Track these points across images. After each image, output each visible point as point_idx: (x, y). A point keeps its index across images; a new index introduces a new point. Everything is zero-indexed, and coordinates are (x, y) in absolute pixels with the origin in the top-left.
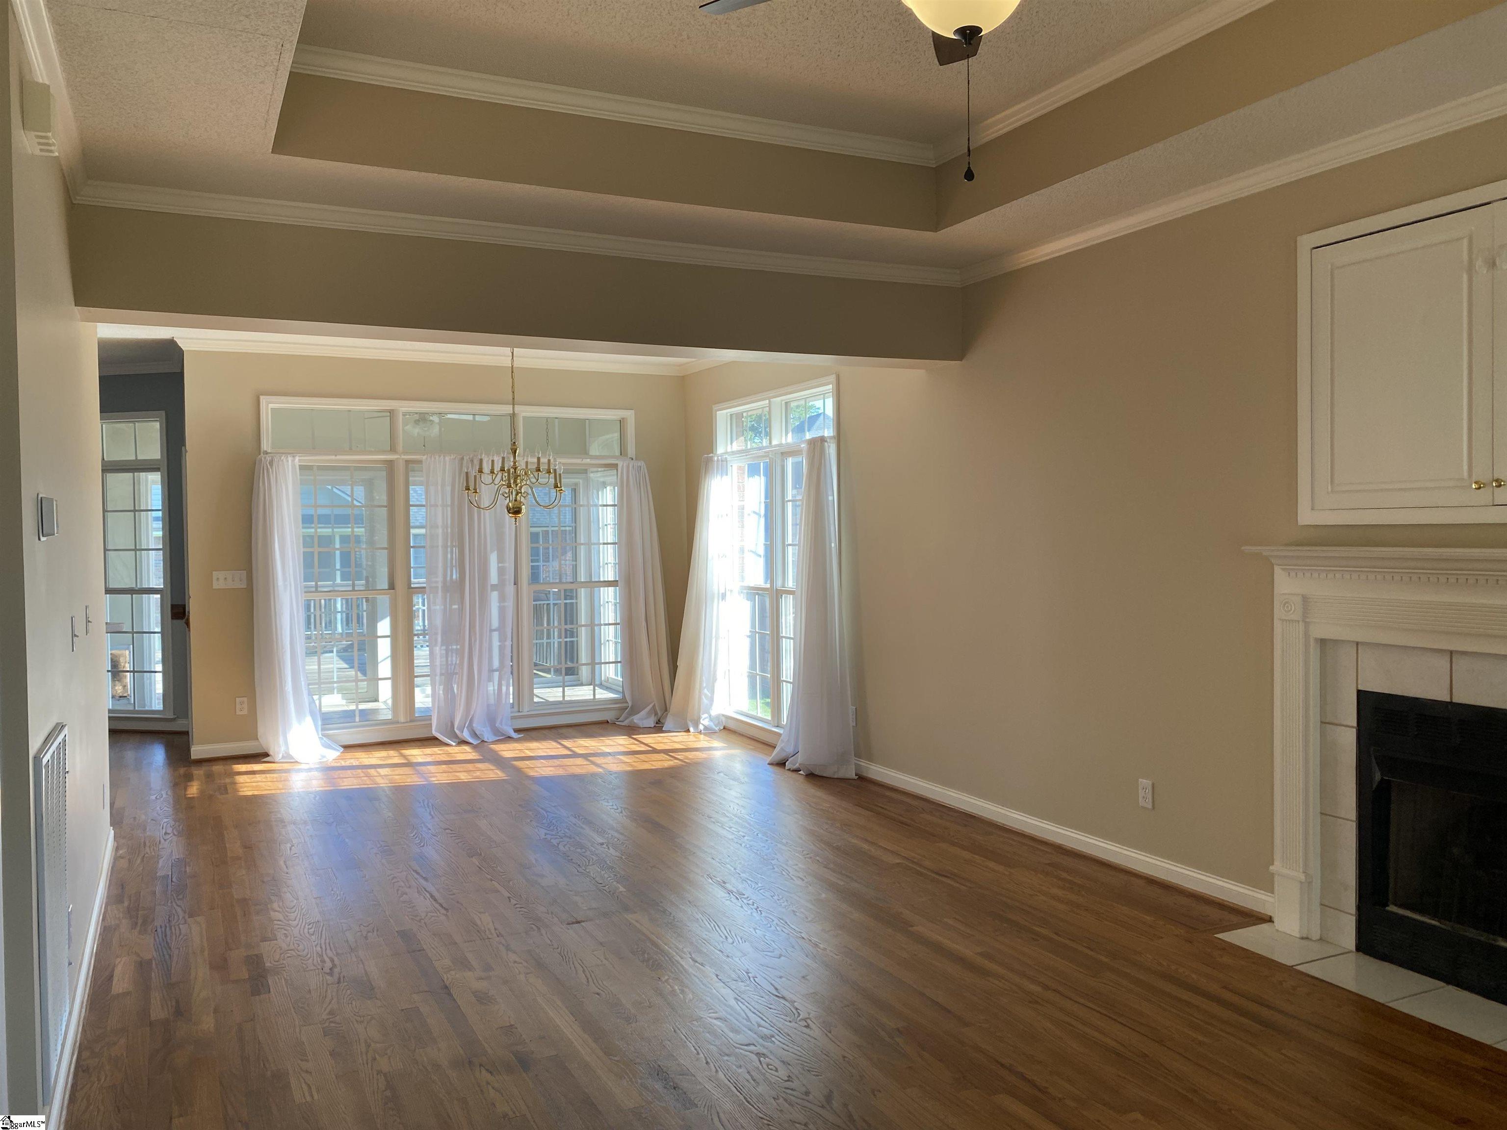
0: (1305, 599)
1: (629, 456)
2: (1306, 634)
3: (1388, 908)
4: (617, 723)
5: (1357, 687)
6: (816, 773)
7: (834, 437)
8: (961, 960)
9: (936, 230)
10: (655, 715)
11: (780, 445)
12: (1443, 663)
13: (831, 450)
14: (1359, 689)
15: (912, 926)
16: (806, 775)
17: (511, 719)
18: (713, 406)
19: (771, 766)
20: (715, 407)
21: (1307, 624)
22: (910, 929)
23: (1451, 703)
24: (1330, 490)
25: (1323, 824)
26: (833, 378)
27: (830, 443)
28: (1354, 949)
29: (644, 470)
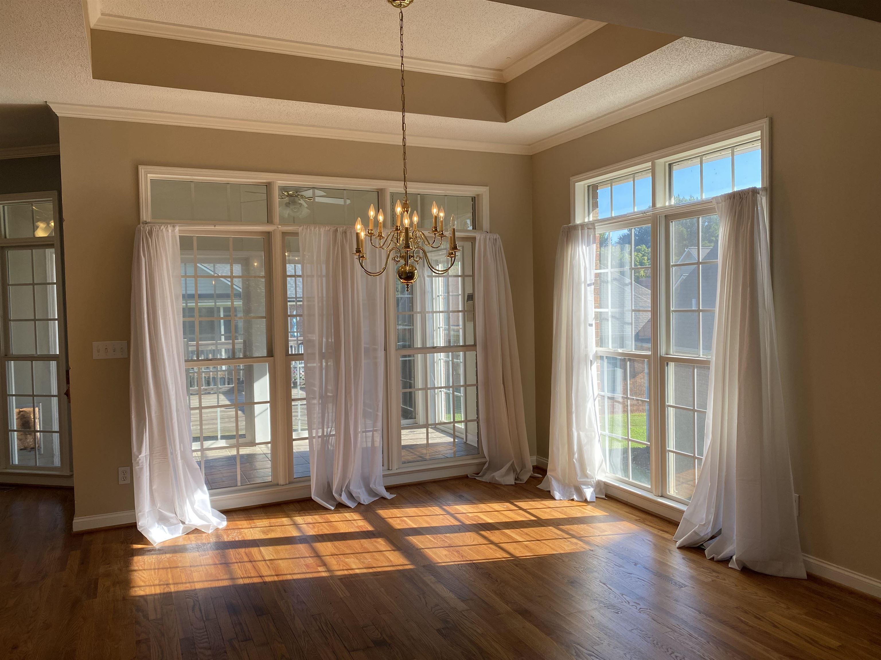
1: (484, 229)
4: (477, 478)
6: (756, 569)
7: (764, 189)
10: (514, 472)
11: (665, 207)
13: (763, 202)
16: (741, 570)
17: (383, 477)
19: (682, 551)
20: (573, 179)
29: (499, 242)
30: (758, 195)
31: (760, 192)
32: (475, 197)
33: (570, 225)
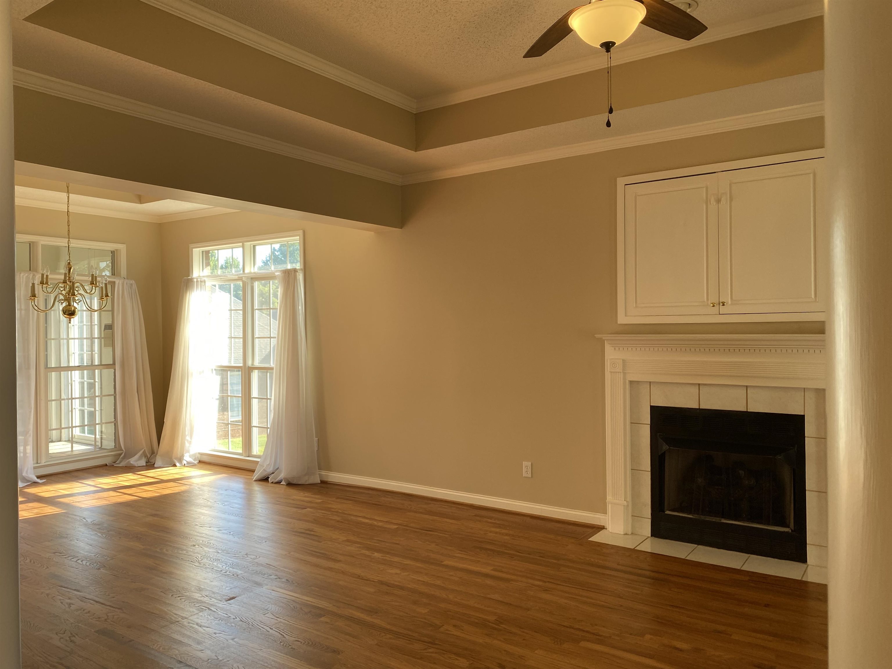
0: (624, 361)
1: (122, 276)
2: (624, 379)
3: (666, 513)
4: (115, 465)
5: (650, 404)
6: (294, 483)
7: (301, 269)
8: (487, 576)
9: (416, 149)
10: (145, 457)
11: (250, 273)
12: (695, 390)
13: (300, 277)
14: (651, 405)
15: (442, 562)
16: (287, 485)
17: (34, 469)
18: (190, 245)
19: (257, 482)
20: (191, 246)
21: (625, 374)
22: (443, 563)
23: (699, 409)
24: (635, 306)
25: (632, 475)
26: (301, 232)
27: (299, 273)
28: (650, 535)
29: (135, 286)
30: (297, 273)
31: (299, 271)
32: (114, 251)
33: (189, 278)
